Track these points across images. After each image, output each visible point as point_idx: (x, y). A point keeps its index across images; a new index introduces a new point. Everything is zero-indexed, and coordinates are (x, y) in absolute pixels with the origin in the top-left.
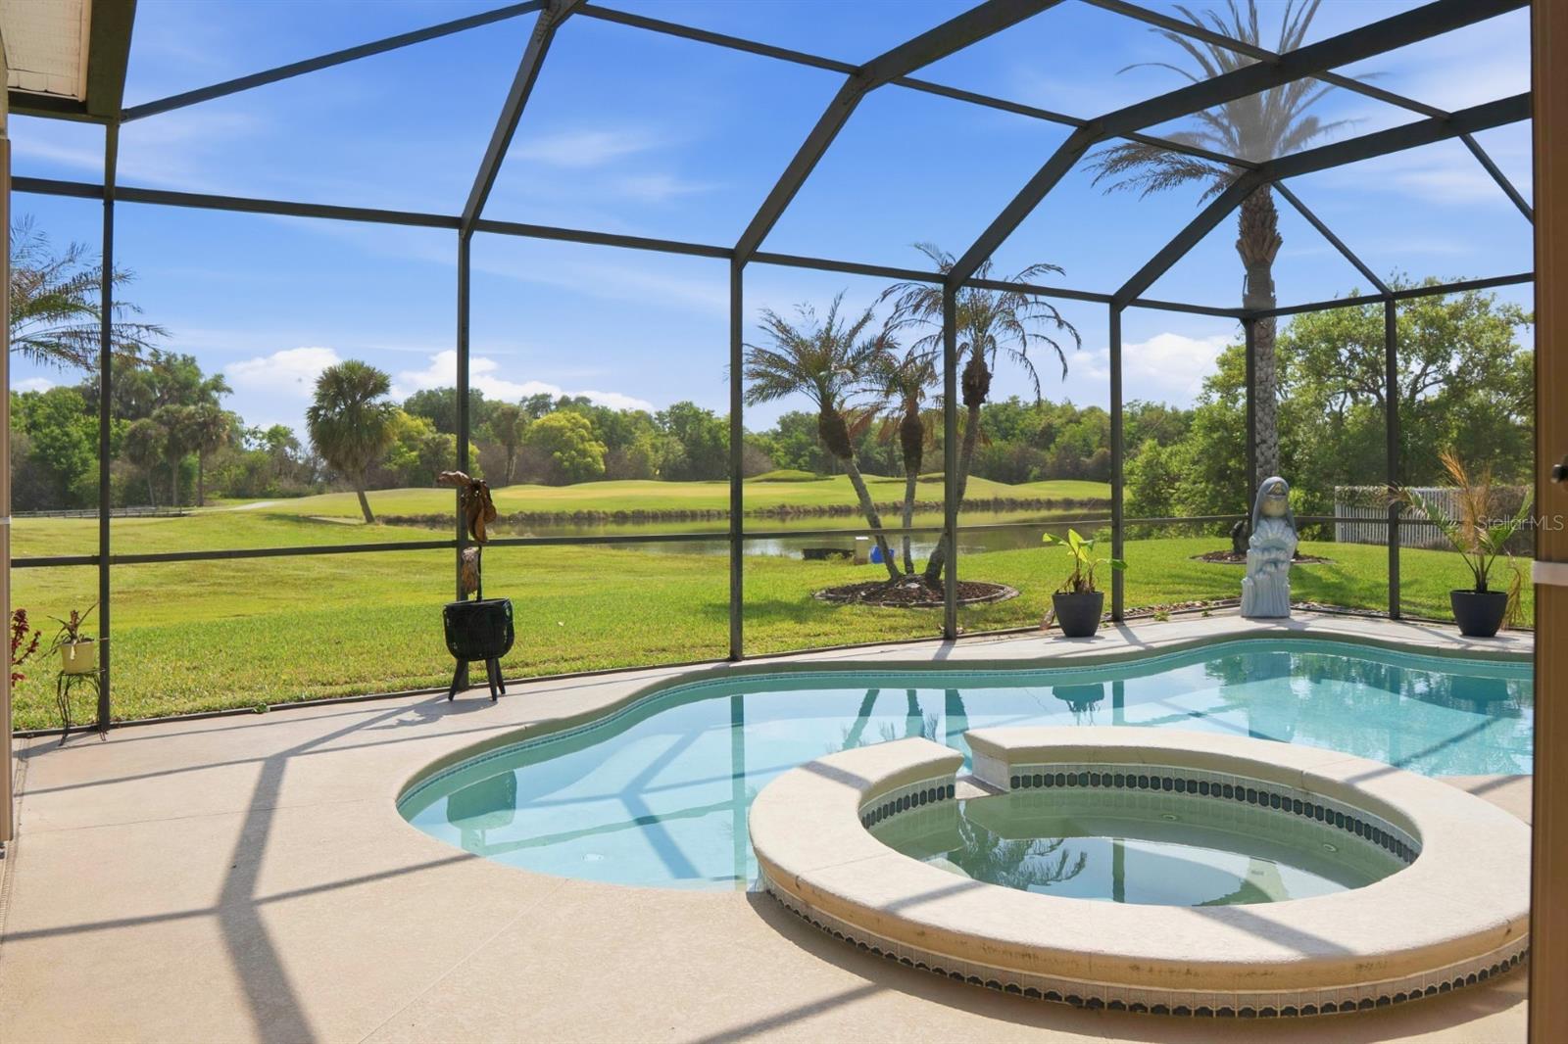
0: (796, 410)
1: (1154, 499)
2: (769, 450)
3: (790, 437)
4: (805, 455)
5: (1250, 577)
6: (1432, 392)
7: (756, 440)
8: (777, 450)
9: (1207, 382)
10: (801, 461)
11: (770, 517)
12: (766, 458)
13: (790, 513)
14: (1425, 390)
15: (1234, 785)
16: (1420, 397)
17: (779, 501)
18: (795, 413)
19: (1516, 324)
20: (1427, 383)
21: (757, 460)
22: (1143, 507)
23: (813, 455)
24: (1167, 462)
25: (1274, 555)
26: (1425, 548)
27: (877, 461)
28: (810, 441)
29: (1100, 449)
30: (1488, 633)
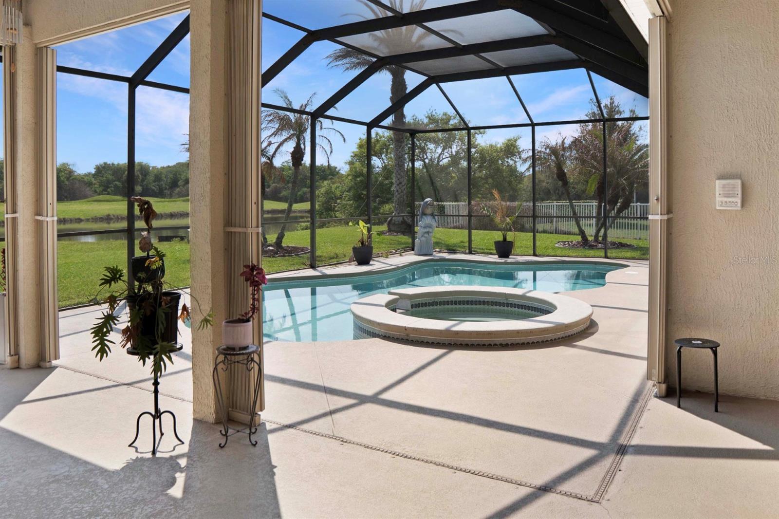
0: (106, 161)
1: (328, 208)
2: (90, 184)
3: (103, 176)
4: (111, 187)
5: (419, 239)
6: (445, 162)
7: (82, 178)
8: (95, 184)
9: (353, 155)
10: (109, 190)
11: (101, 221)
12: (88, 189)
13: (112, 219)
14: (443, 160)
15: (482, 300)
16: (441, 163)
17: (107, 212)
18: (105, 163)
19: (478, 134)
20: (443, 158)
21: (83, 189)
22: (323, 212)
23: (116, 186)
24: (335, 191)
25: (428, 230)
26: (450, 228)
27: (153, 190)
28: (114, 179)
29: (274, 184)
30: (507, 256)
